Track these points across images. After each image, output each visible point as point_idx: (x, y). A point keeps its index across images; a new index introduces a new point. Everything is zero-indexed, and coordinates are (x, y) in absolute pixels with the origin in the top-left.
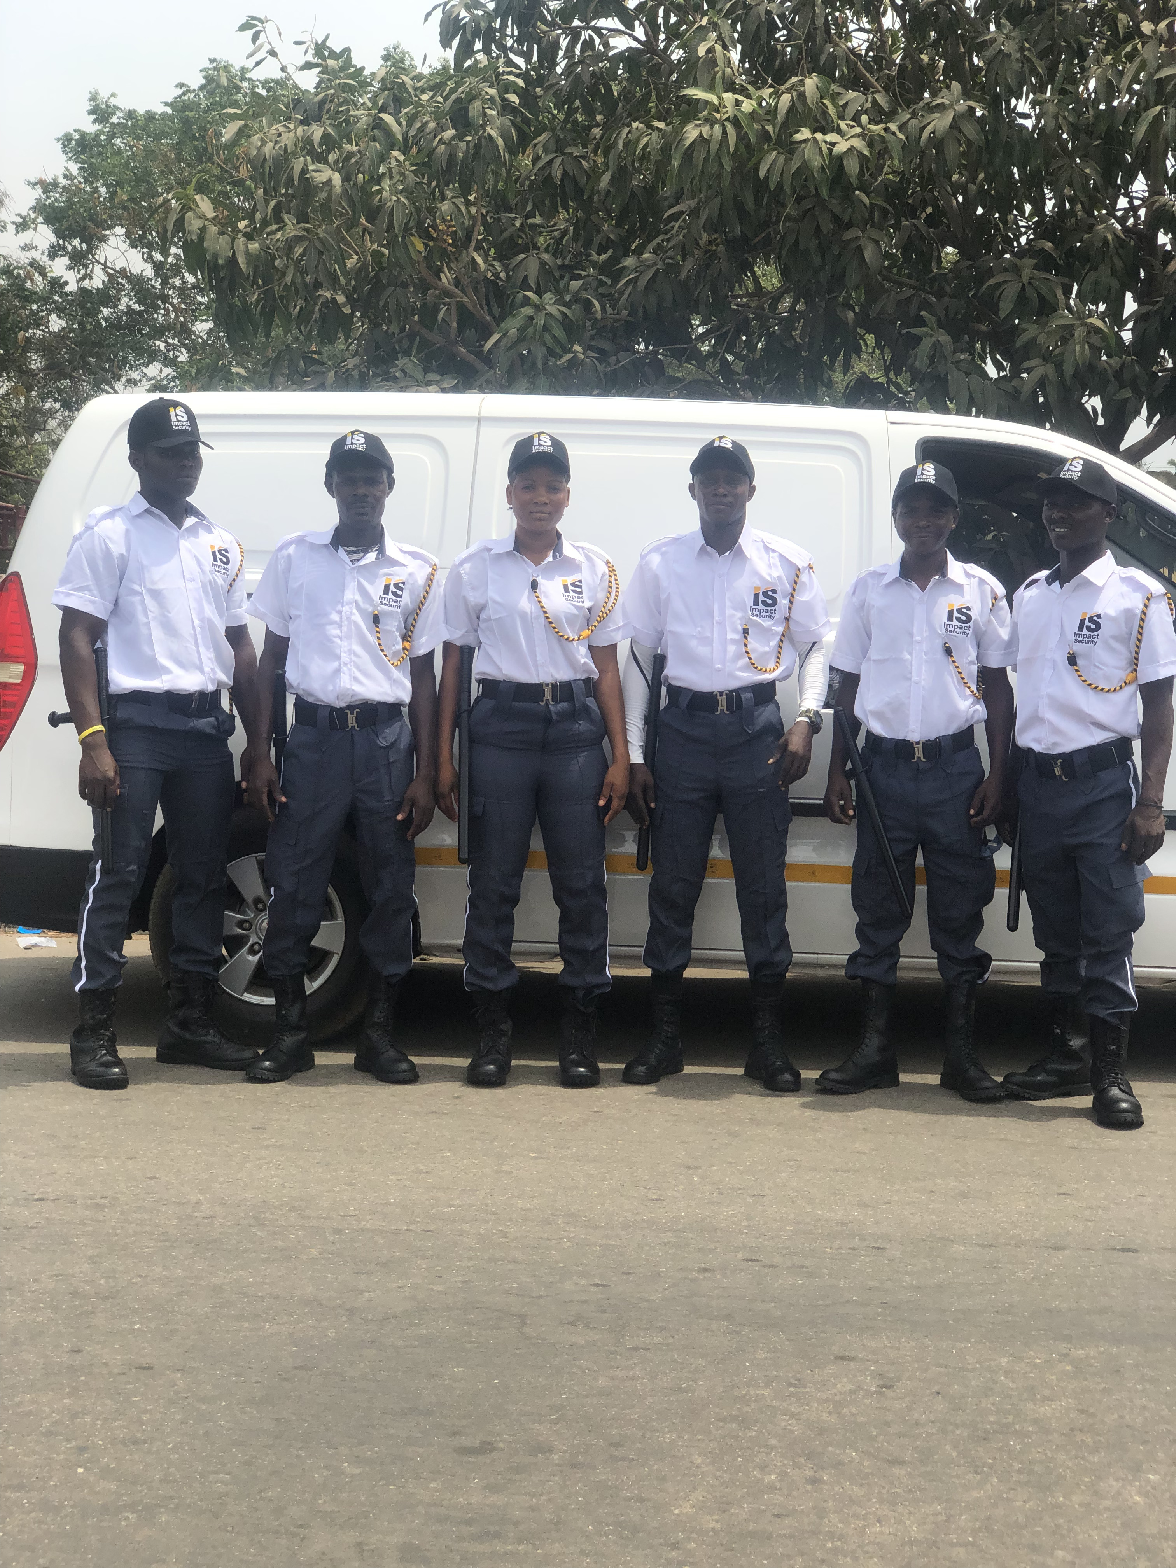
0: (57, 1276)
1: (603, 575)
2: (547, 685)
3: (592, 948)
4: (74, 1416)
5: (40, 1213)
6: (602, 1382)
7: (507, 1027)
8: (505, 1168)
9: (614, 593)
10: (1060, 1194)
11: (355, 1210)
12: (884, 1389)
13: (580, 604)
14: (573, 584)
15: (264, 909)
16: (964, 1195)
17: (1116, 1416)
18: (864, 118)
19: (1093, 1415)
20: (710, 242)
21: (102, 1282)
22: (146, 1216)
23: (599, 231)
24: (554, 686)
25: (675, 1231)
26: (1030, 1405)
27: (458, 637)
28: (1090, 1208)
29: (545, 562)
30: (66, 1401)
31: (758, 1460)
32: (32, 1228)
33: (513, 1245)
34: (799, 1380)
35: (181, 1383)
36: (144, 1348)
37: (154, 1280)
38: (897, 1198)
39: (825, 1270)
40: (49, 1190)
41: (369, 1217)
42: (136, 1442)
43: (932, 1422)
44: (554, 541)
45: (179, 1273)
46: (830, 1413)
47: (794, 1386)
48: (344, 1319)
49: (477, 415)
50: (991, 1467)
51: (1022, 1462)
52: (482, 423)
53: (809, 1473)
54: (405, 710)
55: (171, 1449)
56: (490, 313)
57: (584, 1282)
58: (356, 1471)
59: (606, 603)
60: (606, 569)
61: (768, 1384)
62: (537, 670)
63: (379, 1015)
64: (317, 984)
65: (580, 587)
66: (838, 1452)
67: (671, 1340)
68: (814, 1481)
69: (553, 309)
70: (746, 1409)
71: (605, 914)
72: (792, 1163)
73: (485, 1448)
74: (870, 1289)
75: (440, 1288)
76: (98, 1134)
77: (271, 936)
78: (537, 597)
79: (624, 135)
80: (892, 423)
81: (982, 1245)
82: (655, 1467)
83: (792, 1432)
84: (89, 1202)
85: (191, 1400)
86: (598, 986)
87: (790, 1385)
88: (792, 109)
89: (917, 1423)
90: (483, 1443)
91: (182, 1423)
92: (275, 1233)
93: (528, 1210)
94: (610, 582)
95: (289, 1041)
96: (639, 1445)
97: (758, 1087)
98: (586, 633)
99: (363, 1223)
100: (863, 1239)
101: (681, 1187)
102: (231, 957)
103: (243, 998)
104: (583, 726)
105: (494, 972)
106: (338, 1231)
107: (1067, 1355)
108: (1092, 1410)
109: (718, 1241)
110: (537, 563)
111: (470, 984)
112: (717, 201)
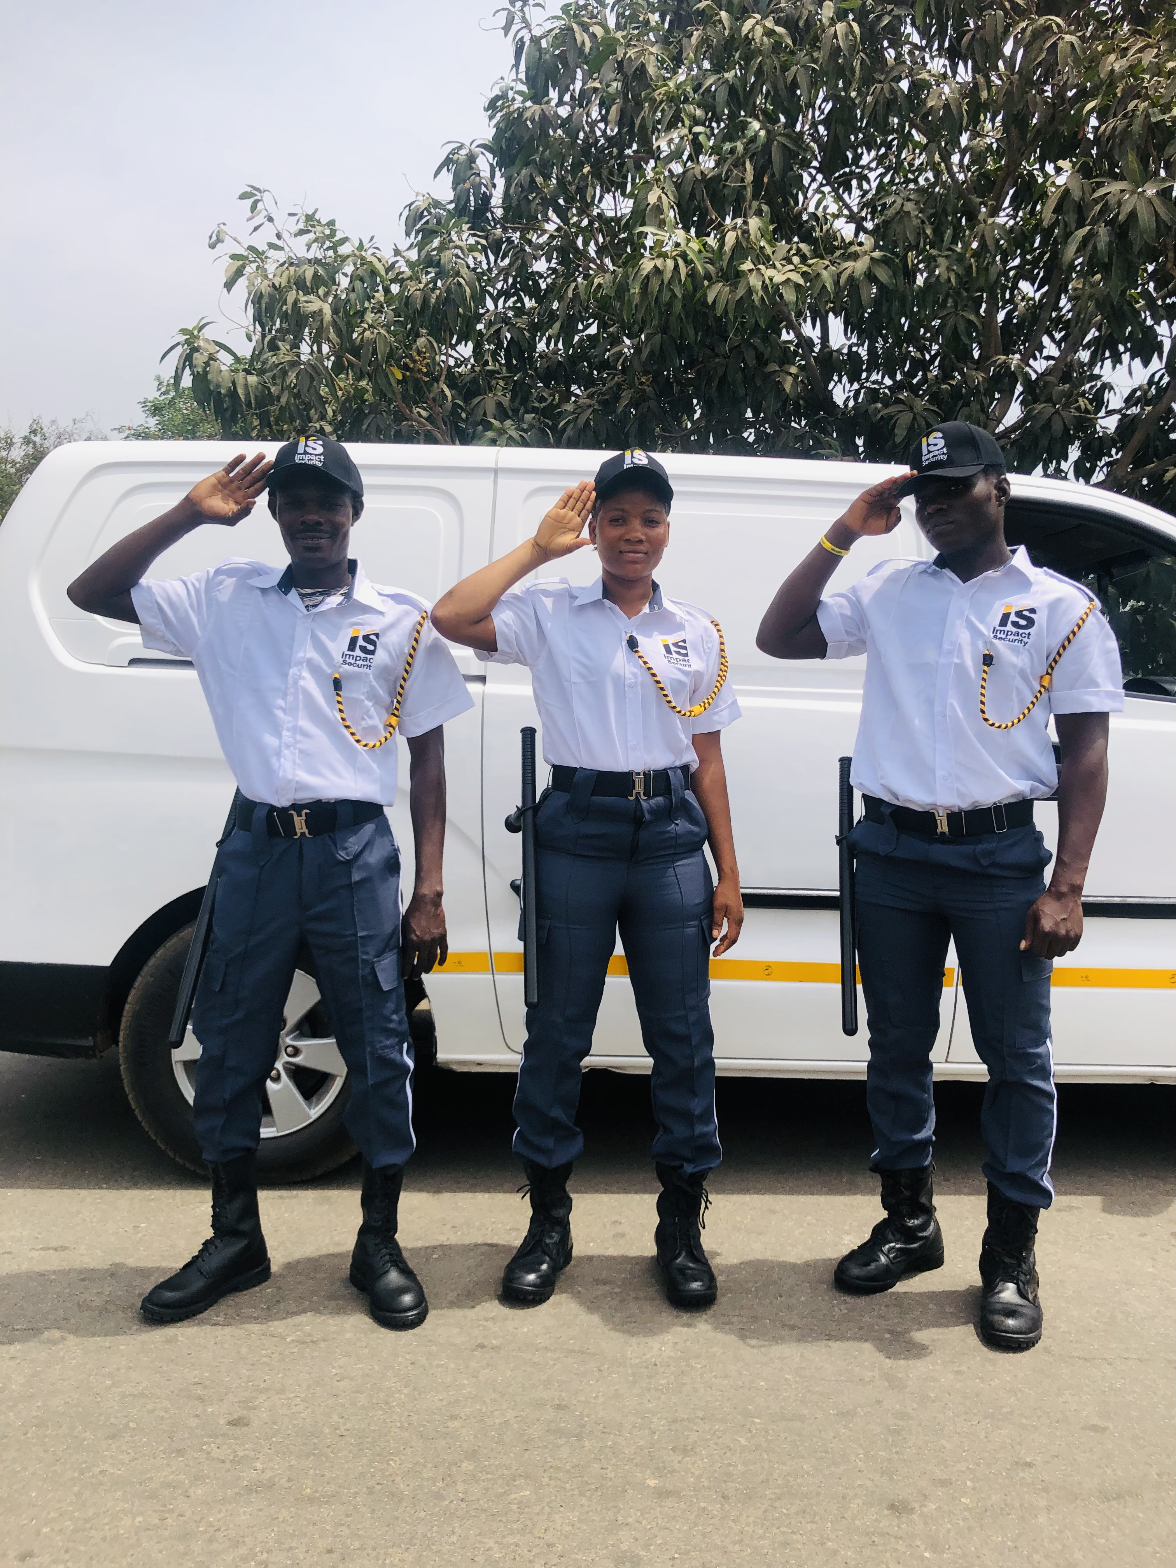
2: (639, 774)
13: (688, 669)
14: (676, 645)
24: (647, 775)
29: (641, 615)
44: (650, 592)
49: (494, 466)
52: (499, 475)
62: (627, 756)
65: (685, 648)
78: (641, 657)
88: (737, 247)
104: (680, 826)
105: (548, 1142)
110: (631, 615)
112: (658, 337)
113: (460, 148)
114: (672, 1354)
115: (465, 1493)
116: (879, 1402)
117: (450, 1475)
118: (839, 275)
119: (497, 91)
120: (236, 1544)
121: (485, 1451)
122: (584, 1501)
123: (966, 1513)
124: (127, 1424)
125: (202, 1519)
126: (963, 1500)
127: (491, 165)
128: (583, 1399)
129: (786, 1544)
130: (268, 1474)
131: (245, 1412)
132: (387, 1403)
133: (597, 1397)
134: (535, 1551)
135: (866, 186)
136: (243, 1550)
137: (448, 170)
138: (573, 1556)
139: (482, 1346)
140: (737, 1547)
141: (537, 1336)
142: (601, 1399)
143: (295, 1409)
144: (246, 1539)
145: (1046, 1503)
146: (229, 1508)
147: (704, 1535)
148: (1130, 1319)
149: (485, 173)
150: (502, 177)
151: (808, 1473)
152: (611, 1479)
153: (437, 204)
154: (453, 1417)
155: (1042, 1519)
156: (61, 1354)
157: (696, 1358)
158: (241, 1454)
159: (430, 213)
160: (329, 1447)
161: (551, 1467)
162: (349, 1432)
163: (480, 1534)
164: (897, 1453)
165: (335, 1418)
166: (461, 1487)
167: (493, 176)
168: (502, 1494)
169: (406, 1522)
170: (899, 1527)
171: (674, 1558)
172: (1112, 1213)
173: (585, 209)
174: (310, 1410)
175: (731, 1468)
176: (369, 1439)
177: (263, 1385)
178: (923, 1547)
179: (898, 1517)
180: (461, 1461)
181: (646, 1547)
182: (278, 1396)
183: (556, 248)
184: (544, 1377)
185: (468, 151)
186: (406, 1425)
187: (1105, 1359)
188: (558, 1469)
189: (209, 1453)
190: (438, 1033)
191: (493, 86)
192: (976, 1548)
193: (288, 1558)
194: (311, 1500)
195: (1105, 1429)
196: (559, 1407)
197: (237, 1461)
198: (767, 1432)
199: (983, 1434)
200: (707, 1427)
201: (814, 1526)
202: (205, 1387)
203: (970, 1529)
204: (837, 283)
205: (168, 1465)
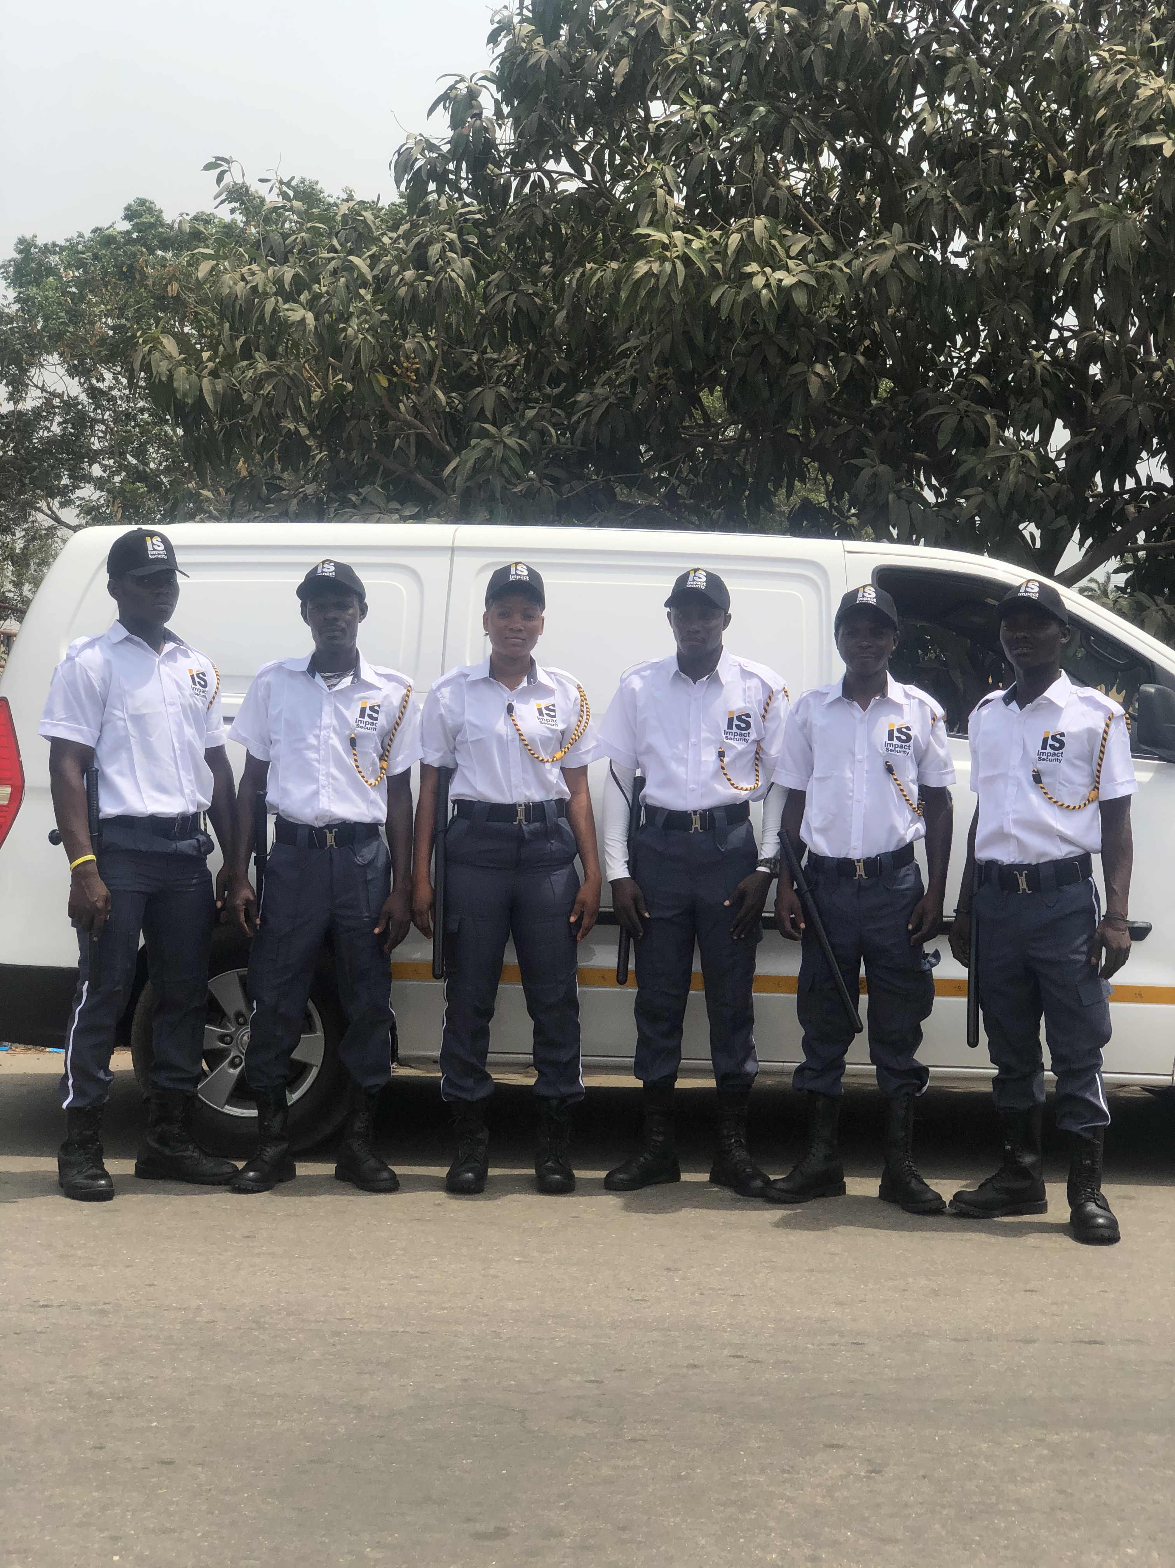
0: (71, 1377)
1: (576, 700)
2: (520, 805)
3: (565, 1060)
4: (104, 1508)
5: (47, 1318)
6: (605, 1471)
7: (484, 1135)
8: (492, 1272)
9: (585, 717)
10: (1026, 1291)
11: (351, 1313)
12: (873, 1474)
13: (554, 727)
14: (547, 708)
15: (245, 1023)
16: (935, 1293)
17: (1092, 1496)
18: (810, 257)
19: (1071, 1495)
20: (660, 377)
21: (115, 1383)
22: (150, 1321)
23: (549, 364)
24: (527, 806)
25: (662, 1329)
26: (1012, 1487)
27: (434, 759)
28: (1056, 1304)
29: (520, 687)
30: (96, 1494)
31: (758, 1541)
32: (41, 1332)
33: (507, 1345)
34: (792, 1467)
35: (203, 1477)
36: (163, 1444)
37: (165, 1381)
38: (871, 1296)
39: (808, 1365)
40: (53, 1297)
41: (366, 1320)
42: (165, 1531)
43: (921, 1503)
44: (528, 667)
45: (189, 1374)
46: (823, 1497)
47: (789, 1472)
48: (352, 1415)
49: (451, 545)
50: (978, 1543)
51: (1008, 1539)
52: (455, 553)
53: (808, 1552)
54: (382, 829)
55: (200, 1537)
56: (450, 445)
57: (578, 1379)
58: (379, 1556)
59: (578, 726)
60: (578, 694)
61: (763, 1471)
62: (510, 791)
63: (359, 1125)
64: (296, 1096)
65: (554, 711)
66: (833, 1531)
67: (667, 1432)
68: (814, 1559)
69: (511, 442)
70: (743, 1494)
71: (578, 1027)
72: (767, 1265)
73: (500, 1533)
74: (852, 1382)
75: (441, 1386)
76: (93, 1244)
77: (252, 1050)
78: (513, 720)
79: (578, 275)
80: (849, 552)
81: (955, 1340)
82: (663, 1548)
83: (789, 1515)
84: (93, 1308)
85: (214, 1492)
86: (571, 1096)
87: (784, 1471)
88: (741, 249)
89: (906, 1505)
90: (497, 1529)
91: (208, 1513)
92: (275, 1337)
93: (518, 1311)
94: (582, 706)
95: (271, 1152)
96: (645, 1529)
97: (727, 1193)
98: (559, 755)
99: (360, 1326)
100: (842, 1335)
101: (663, 1289)
102: (212, 1070)
103: (224, 1110)
104: (554, 845)
105: (469, 1082)
106: (336, 1334)
107: (1043, 1440)
108: (1070, 1491)
109: (704, 1339)
110: (512, 688)
111: (446, 1094)
112: (668, 337)
113: (459, 82)
119: (500, 19)
127: (497, 101)
137: (445, 107)
149: (489, 112)
150: (509, 113)
153: (431, 145)
159: (424, 156)
167: (498, 115)
185: (468, 84)
191: (496, 13)
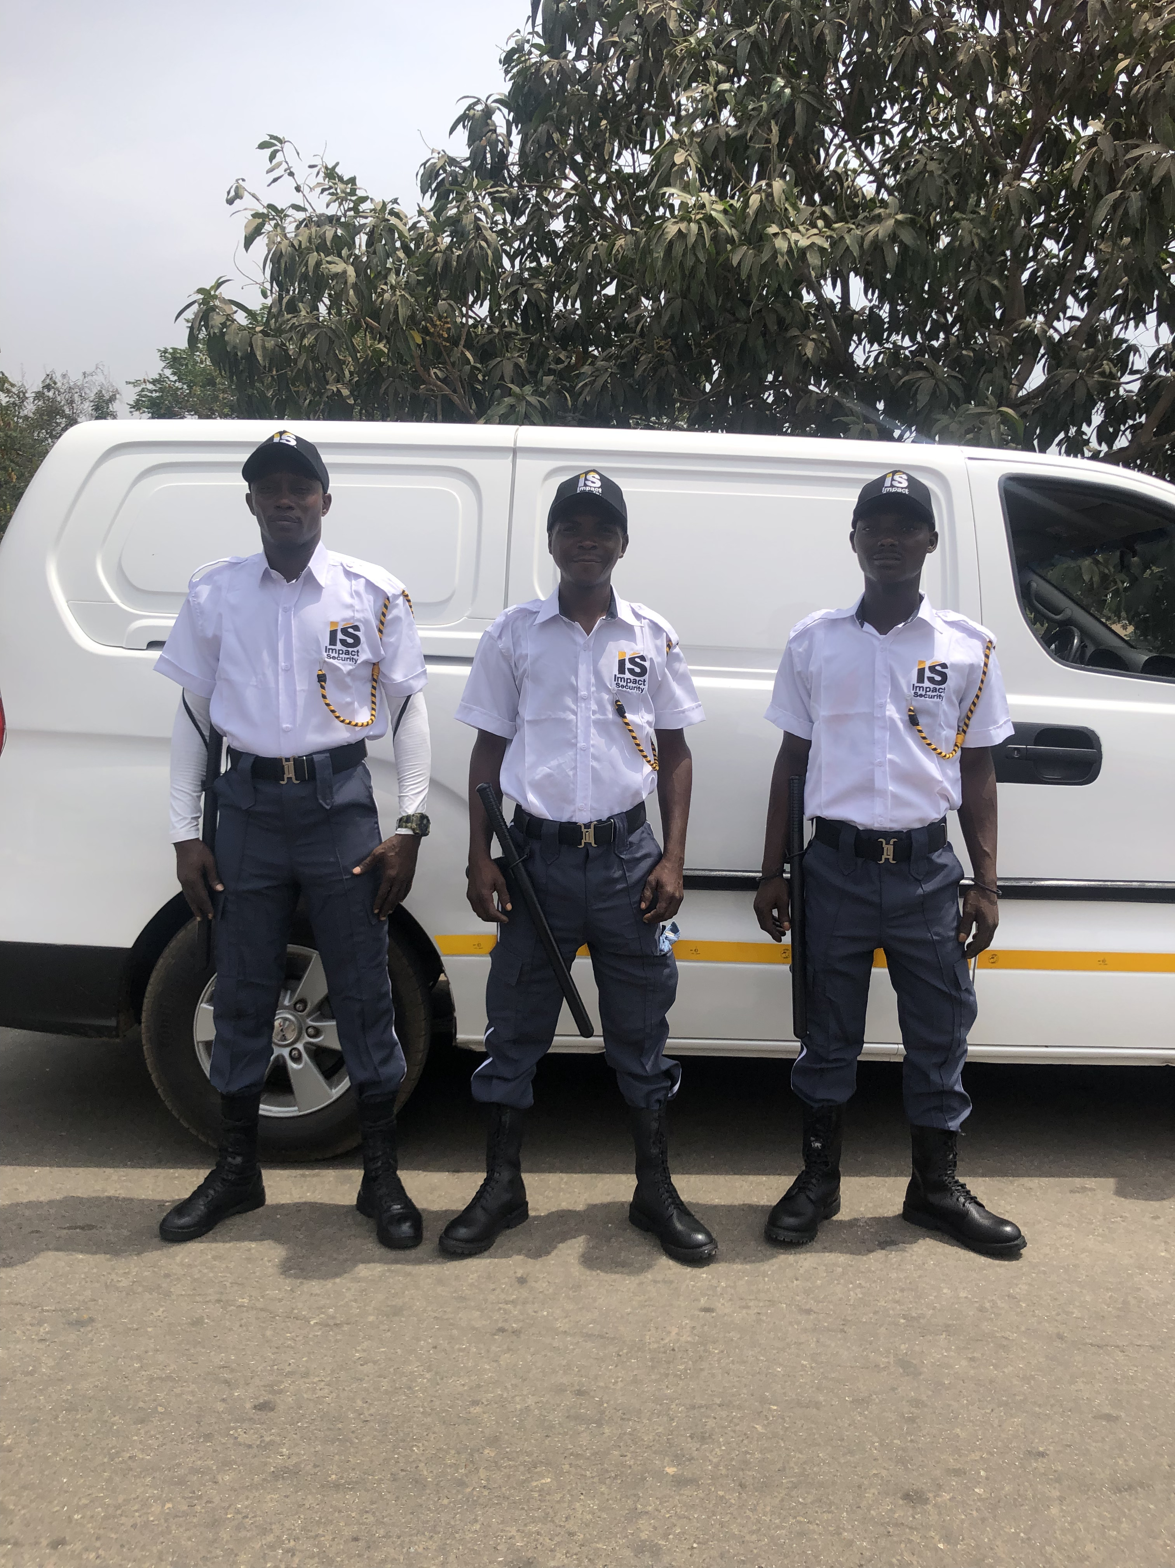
20: (660, 348)
49: (512, 446)
52: (518, 455)
56: (472, 408)
69: (532, 399)
80: (970, 458)
88: (761, 210)
112: (678, 301)
113: (476, 104)
114: (689, 1339)
115: (488, 1480)
116: (893, 1389)
117: (472, 1462)
118: (863, 238)
119: (512, 44)
120: (264, 1531)
121: (506, 1437)
122: (603, 1489)
123: (979, 1504)
124: (156, 1408)
125: (230, 1506)
126: (977, 1490)
127: (508, 121)
128: (602, 1384)
129: (802, 1534)
130: (294, 1460)
131: (270, 1396)
132: (410, 1388)
133: (616, 1382)
134: (557, 1539)
135: (888, 140)
136: (270, 1538)
137: (464, 127)
138: (594, 1545)
139: (502, 1330)
140: (754, 1537)
141: (557, 1320)
142: (620, 1385)
143: (320, 1393)
144: (273, 1527)
145: (1058, 1494)
146: (257, 1494)
147: (722, 1525)
148: (1143, 1306)
149: (502, 130)
150: (518, 134)
151: (824, 1461)
152: (630, 1467)
153: (452, 161)
154: (475, 1403)
155: (1054, 1511)
156: (90, 1335)
157: (714, 1342)
158: (267, 1439)
159: (445, 171)
160: (353, 1432)
161: (572, 1454)
162: (373, 1418)
163: (502, 1522)
164: (912, 1441)
165: (359, 1403)
166: (483, 1473)
167: (509, 133)
168: (524, 1481)
169: (429, 1509)
170: (914, 1518)
171: (693, 1548)
172: (1125, 1197)
173: (603, 165)
174: (334, 1395)
175: (748, 1456)
176: (393, 1425)
177: (288, 1369)
178: (937, 1538)
179: (913, 1507)
180: (484, 1448)
181: (665, 1536)
182: (303, 1380)
183: (572, 208)
184: (564, 1362)
185: (484, 106)
186: (428, 1410)
187: (1118, 1347)
188: (577, 1456)
189: (236, 1438)
190: (457, 1014)
191: (509, 39)
192: (989, 1539)
193: (315, 1546)
194: (337, 1486)
195: (1117, 1418)
196: (580, 1393)
197: (266, 1446)
198: (783, 1419)
199: (996, 1423)
200: (724, 1414)
201: (830, 1516)
202: (232, 1371)
203: (983, 1520)
204: (861, 246)
205: (196, 1451)
